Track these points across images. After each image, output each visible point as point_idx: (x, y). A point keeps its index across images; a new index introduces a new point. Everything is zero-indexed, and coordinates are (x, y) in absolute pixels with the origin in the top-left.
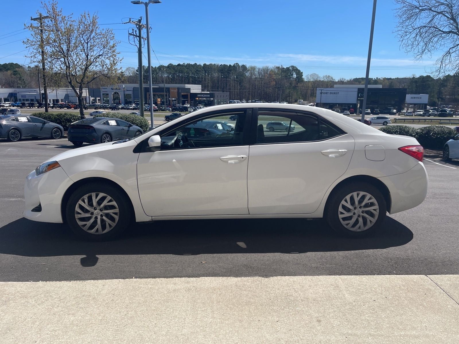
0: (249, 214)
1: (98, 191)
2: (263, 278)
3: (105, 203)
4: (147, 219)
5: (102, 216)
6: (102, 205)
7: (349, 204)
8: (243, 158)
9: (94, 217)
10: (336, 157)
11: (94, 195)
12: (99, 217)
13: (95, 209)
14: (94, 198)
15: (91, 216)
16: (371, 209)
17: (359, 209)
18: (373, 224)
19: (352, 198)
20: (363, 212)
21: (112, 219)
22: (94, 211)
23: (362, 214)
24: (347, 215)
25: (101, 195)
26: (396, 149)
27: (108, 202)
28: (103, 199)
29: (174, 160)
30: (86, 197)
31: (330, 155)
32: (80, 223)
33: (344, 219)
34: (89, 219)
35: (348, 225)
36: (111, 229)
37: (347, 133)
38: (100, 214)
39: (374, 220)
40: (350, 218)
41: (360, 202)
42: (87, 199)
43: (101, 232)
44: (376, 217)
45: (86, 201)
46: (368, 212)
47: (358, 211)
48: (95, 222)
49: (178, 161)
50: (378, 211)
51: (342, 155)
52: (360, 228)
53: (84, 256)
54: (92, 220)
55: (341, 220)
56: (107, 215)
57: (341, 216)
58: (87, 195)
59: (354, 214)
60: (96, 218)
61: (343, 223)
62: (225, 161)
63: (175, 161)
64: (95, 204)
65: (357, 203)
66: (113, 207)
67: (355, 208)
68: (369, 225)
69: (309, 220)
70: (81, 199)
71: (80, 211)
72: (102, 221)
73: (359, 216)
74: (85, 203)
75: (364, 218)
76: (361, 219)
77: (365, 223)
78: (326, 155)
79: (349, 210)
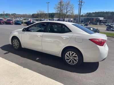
1: (16, 39)
4: (24, 47)
6: (16, 42)
7: (68, 55)
8: (41, 36)
16: (75, 58)
18: (76, 64)
19: (69, 53)
20: (73, 59)
21: (18, 46)
26: (88, 39)
31: (64, 38)
33: (67, 59)
35: (68, 61)
36: (18, 48)
37: (72, 32)
39: (76, 62)
40: (69, 59)
41: (72, 55)
43: (16, 48)
44: (77, 61)
47: (71, 58)
50: (78, 59)
51: (67, 38)
52: (71, 63)
54: (15, 45)
58: (14, 40)
62: (37, 36)
66: (18, 43)
71: (13, 43)
73: (71, 59)
75: (73, 61)
76: (72, 61)
77: (73, 63)
78: (62, 38)
79: (68, 57)
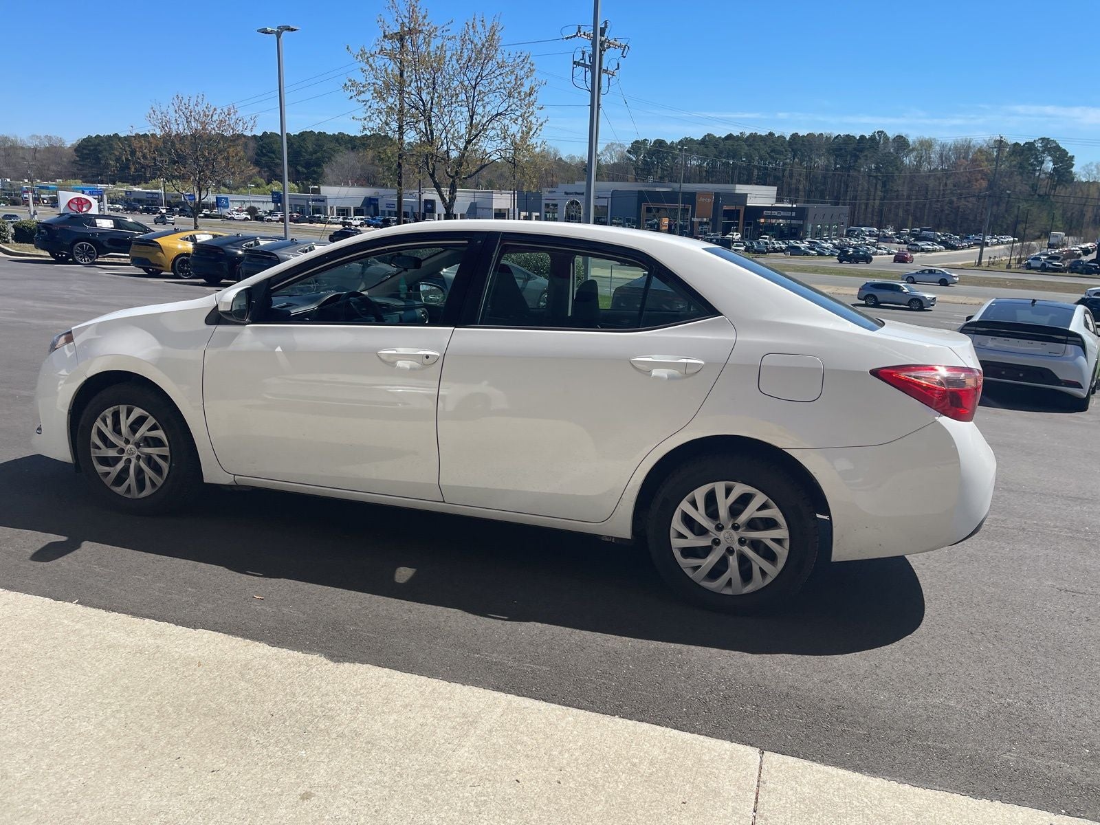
0: (444, 502)
1: (132, 403)
2: (325, 661)
3: (143, 431)
4: (225, 479)
5: (138, 458)
6: (138, 435)
7: (700, 515)
8: (427, 357)
9: (124, 459)
10: (671, 378)
11: (123, 409)
12: (134, 461)
13: (127, 442)
14: (123, 417)
15: (118, 455)
16: (766, 536)
17: (733, 532)
18: (768, 580)
19: (711, 498)
20: (742, 542)
21: (157, 469)
22: (124, 445)
23: (736, 546)
24: (693, 541)
25: (138, 412)
26: (864, 373)
27: (150, 430)
28: (140, 421)
29: (279, 349)
30: (108, 412)
31: (655, 373)
32: (101, 469)
33: (688, 552)
34: (117, 460)
35: (697, 570)
36: (154, 491)
37: (721, 315)
38: (136, 455)
39: (773, 571)
40: (704, 552)
41: (735, 511)
42: (111, 418)
43: (135, 494)
44: (781, 562)
45: (109, 421)
46: (756, 545)
47: (729, 537)
48: (125, 470)
49: (284, 350)
50: (787, 544)
51: (688, 372)
52: (729, 583)
53: (63, 539)
54: (120, 466)
55: (677, 554)
56: (149, 460)
57: (676, 543)
58: (112, 409)
59: (716, 542)
60: (129, 461)
61: (686, 563)
62: (389, 363)
63: (281, 350)
64: (124, 428)
65: (723, 512)
66: (157, 442)
67: (720, 528)
68: (757, 583)
70: (100, 416)
71: (99, 443)
72: (140, 471)
73: (730, 551)
74: (107, 426)
75: (744, 561)
76: (733, 561)
77: (746, 575)
78: (644, 371)
79: (701, 531)
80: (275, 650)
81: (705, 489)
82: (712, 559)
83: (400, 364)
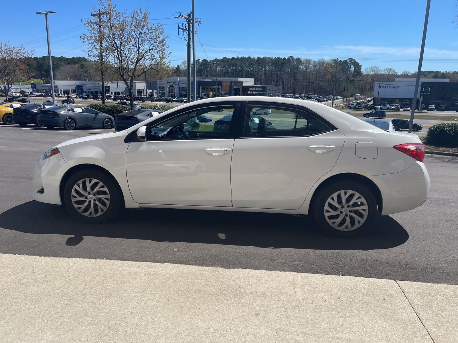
0: (233, 207)
1: (91, 177)
2: (223, 269)
3: (97, 188)
4: (136, 206)
5: (95, 200)
6: (95, 191)
7: (336, 203)
8: (226, 151)
9: (88, 201)
10: (323, 153)
11: (87, 180)
12: (92, 201)
13: (89, 193)
14: (87, 183)
15: (85, 199)
16: (360, 208)
17: (347, 208)
18: (361, 224)
19: (339, 197)
20: (351, 211)
21: (104, 204)
22: (88, 195)
23: (349, 213)
24: (333, 213)
25: (94, 181)
26: (391, 147)
27: (100, 188)
28: (96, 184)
29: (161, 151)
30: (80, 182)
31: (316, 152)
32: (76, 206)
33: (330, 217)
34: (84, 202)
35: (334, 223)
36: (103, 213)
37: (338, 129)
38: (93, 199)
39: (362, 221)
40: (336, 217)
41: (348, 201)
42: (82, 184)
43: (94, 215)
44: (365, 218)
45: (81, 186)
46: (356, 212)
47: (346, 210)
48: (89, 205)
49: (163, 151)
50: (367, 211)
51: (330, 151)
52: (347, 227)
53: (73, 236)
54: (86, 204)
55: (327, 219)
56: (100, 200)
57: (326, 214)
58: (82, 180)
59: (341, 212)
60: (90, 202)
61: (330, 221)
62: (210, 154)
63: (162, 151)
64: (88, 188)
65: (344, 201)
66: (104, 193)
67: (342, 207)
68: (357, 226)
69: (296, 216)
70: (76, 184)
71: (75, 195)
72: (95, 205)
73: (346, 215)
74: (80, 187)
75: (352, 218)
76: (348, 219)
77: (353, 223)
78: (313, 151)
79: (335, 209)
80: (201, 268)
81: (337, 193)
82: (340, 219)
83: (214, 154)
